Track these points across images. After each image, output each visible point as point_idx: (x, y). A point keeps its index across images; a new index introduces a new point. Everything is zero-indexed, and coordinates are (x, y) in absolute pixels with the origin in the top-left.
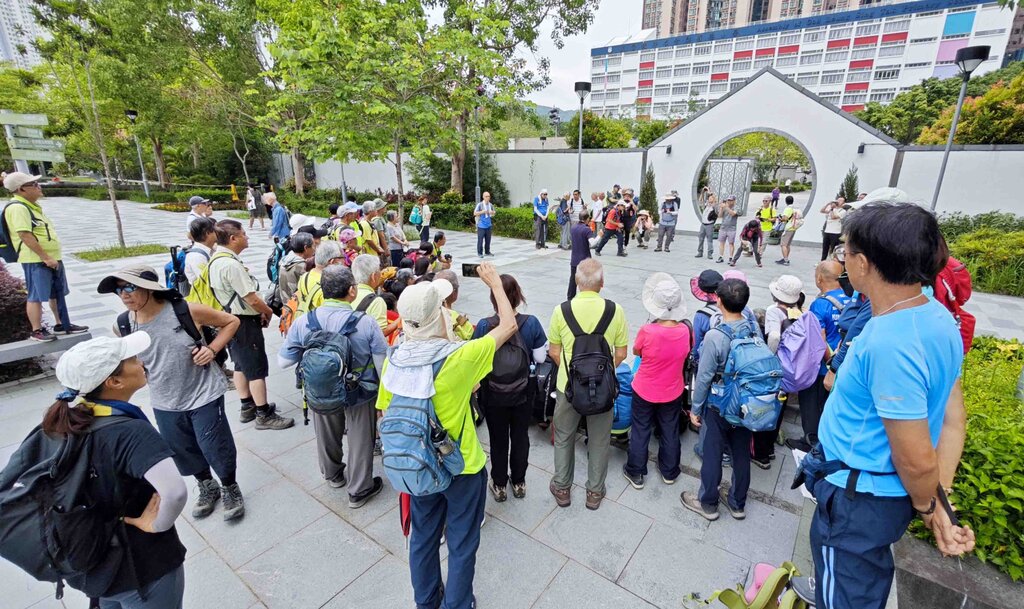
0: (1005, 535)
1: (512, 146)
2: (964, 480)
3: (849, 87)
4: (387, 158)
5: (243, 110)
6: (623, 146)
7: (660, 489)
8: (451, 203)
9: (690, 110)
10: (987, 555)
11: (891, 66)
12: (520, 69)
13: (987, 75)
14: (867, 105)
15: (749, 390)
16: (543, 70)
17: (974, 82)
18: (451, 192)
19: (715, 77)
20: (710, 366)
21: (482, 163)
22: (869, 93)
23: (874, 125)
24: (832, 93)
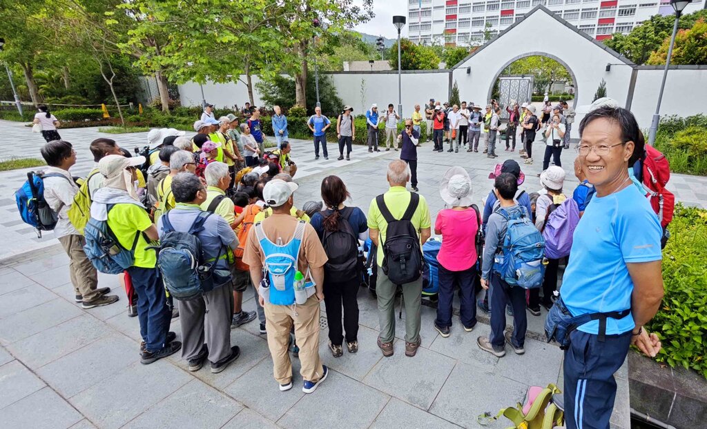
0: (701, 348)
1: (346, 68)
2: (674, 312)
3: (601, 21)
4: (238, 79)
5: (107, 37)
6: (434, 68)
7: (462, 336)
8: (297, 116)
9: (486, 39)
10: (690, 363)
11: (630, 6)
12: (348, 5)
13: (695, 14)
14: (613, 35)
15: (521, 258)
16: (368, 6)
17: (686, 18)
18: (296, 107)
19: (503, 13)
20: (494, 242)
21: (321, 82)
22: (615, 26)
23: (617, 50)
24: (589, 26)
